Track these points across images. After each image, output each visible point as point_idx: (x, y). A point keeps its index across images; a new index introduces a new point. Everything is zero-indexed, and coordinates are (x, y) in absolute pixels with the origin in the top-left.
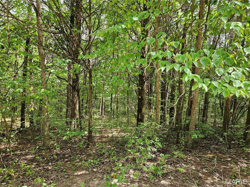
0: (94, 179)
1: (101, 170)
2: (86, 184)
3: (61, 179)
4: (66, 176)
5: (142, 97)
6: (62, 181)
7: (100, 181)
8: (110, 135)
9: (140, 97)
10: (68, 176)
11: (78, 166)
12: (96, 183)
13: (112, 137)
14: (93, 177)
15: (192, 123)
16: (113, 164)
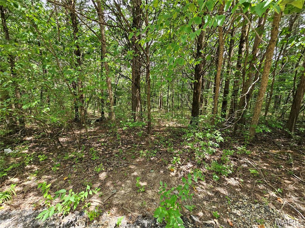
0: (151, 171)
1: (159, 161)
2: (143, 176)
3: (120, 167)
4: (125, 165)
5: (197, 91)
6: (121, 169)
7: (158, 174)
8: (167, 125)
9: (195, 91)
10: (127, 165)
11: (138, 154)
12: (153, 175)
13: (169, 127)
14: (151, 169)
15: (256, 116)
16: (171, 155)
